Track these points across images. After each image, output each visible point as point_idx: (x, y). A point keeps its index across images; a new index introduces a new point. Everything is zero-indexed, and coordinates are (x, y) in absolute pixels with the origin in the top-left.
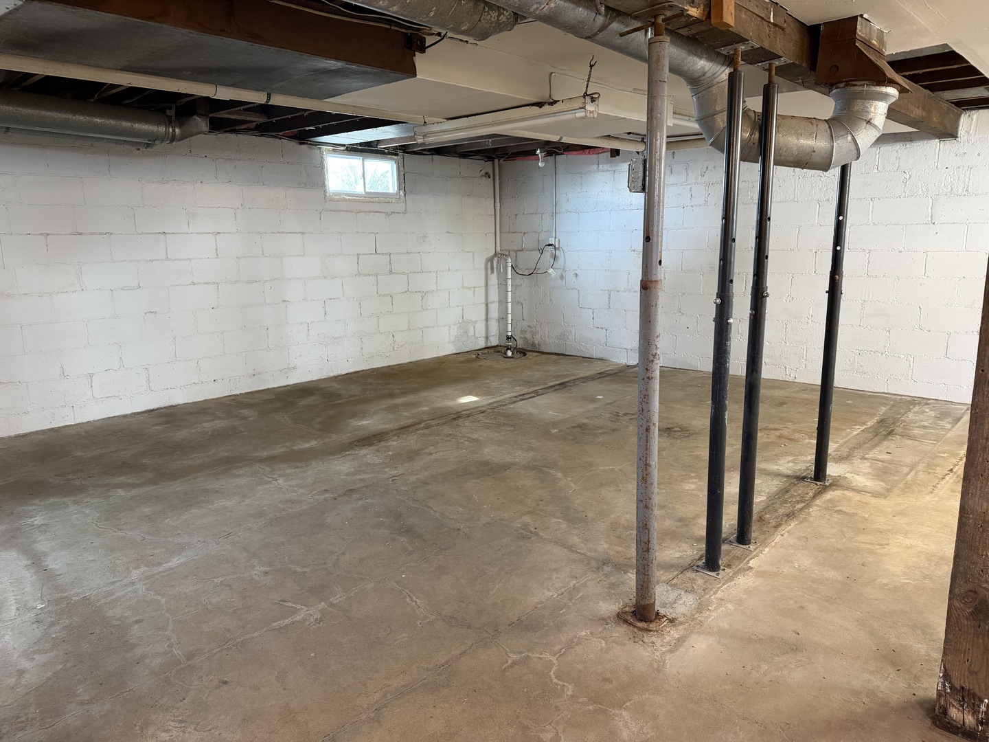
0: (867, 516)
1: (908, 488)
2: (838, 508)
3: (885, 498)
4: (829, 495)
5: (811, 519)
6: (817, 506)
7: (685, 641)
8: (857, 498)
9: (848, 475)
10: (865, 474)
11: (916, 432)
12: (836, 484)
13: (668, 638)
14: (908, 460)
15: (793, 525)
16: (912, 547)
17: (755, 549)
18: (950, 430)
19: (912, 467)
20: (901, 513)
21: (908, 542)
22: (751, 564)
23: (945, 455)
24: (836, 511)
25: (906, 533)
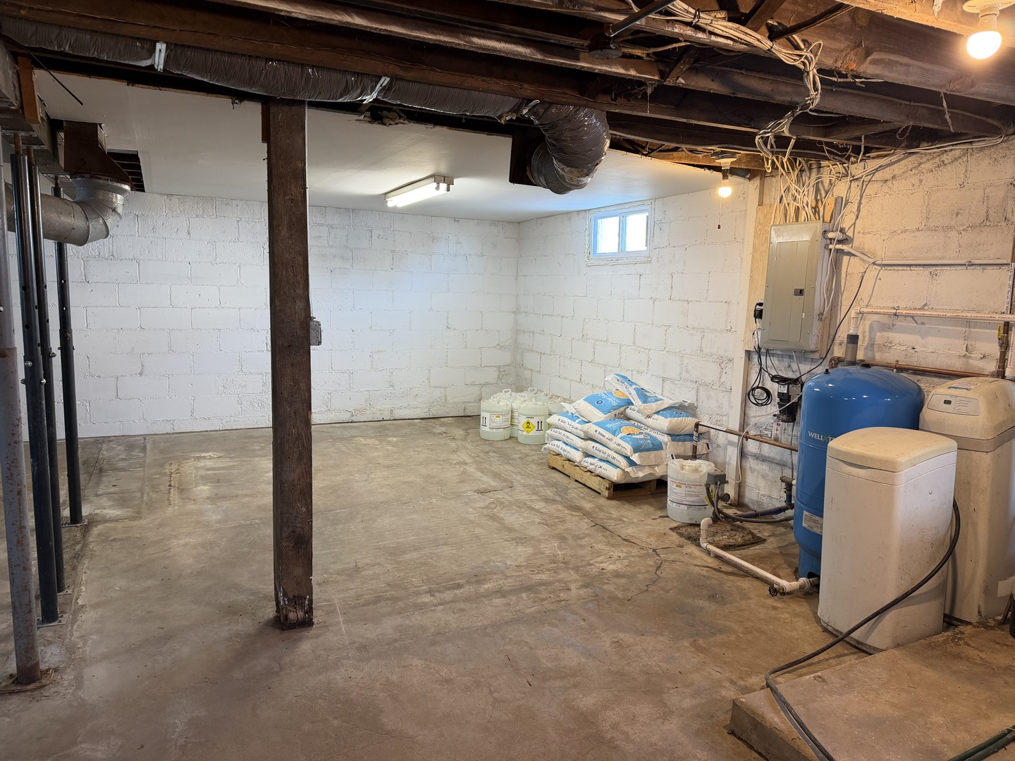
0: (138, 535)
1: (151, 507)
2: (111, 538)
3: (141, 519)
4: (95, 531)
5: (97, 553)
6: (92, 542)
7: (82, 677)
8: (120, 525)
9: (96, 512)
10: (110, 507)
11: (121, 464)
12: (93, 521)
13: (66, 683)
14: (135, 486)
15: (86, 562)
16: (186, 544)
17: (73, 591)
18: (145, 457)
19: (141, 491)
20: (161, 525)
21: (182, 542)
22: (80, 602)
23: (157, 476)
24: (112, 540)
25: (175, 537)
